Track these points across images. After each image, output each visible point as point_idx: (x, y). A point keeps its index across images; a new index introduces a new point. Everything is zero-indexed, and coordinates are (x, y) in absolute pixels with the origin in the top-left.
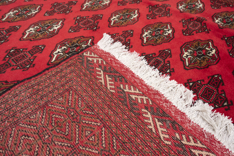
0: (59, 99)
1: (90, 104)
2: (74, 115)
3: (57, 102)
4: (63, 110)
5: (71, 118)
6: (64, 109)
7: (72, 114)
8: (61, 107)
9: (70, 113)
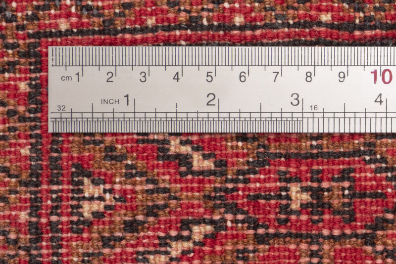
0: (87, 209)
1: (326, 17)
2: (317, 193)
3: (106, 242)
4: (212, 239)
5: (331, 225)
6: (209, 228)
7: (298, 196)
8: (179, 238)
9: (286, 209)
